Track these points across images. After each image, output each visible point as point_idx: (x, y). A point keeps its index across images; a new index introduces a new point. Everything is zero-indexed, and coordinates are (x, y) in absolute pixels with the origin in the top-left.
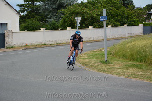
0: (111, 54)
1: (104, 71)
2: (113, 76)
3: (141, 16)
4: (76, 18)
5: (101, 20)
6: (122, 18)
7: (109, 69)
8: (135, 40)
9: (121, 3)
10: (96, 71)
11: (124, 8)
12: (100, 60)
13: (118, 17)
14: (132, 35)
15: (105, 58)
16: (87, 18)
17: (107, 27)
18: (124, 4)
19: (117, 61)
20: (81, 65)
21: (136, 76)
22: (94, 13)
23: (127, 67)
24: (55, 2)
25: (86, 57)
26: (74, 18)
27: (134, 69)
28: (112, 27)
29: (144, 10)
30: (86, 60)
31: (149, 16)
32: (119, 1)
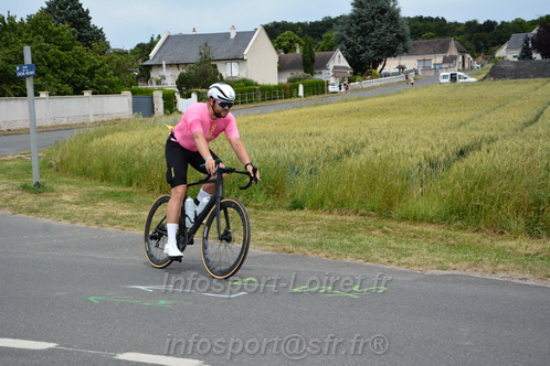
0: (51, 166)
1: (31, 211)
2: (55, 223)
3: (125, 71)
5: (19, 74)
6: (78, 72)
7: (46, 205)
8: (113, 132)
9: (74, 33)
10: (7, 212)
11: (81, 47)
12: (19, 183)
13: (66, 71)
14: (105, 119)
15: (35, 177)
17: (37, 94)
18: (80, 38)
19: (68, 183)
21: (117, 221)
23: (92, 199)
27: (110, 203)
28: (50, 95)
29: (133, 57)
31: (146, 72)
32: (66, 30)
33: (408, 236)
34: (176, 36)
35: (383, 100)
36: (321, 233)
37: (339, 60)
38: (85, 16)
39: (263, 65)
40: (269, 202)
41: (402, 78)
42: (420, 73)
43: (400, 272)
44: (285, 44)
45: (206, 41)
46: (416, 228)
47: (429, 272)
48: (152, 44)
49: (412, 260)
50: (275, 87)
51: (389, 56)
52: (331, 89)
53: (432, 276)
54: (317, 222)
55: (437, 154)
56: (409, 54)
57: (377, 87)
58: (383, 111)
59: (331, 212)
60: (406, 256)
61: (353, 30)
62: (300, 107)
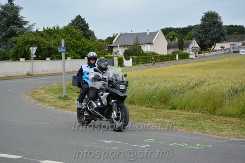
1: (62, 108)
2: (72, 113)
3: (103, 49)
4: (31, 48)
5: (59, 51)
6: (83, 49)
7: (68, 105)
9: (82, 33)
10: (53, 108)
11: (85, 39)
12: (58, 96)
13: (78, 49)
15: (64, 95)
16: (44, 49)
17: (67, 59)
18: (84, 35)
20: (36, 101)
22: (51, 43)
24: (6, 29)
25: (42, 92)
26: (29, 48)
28: (71, 59)
29: (106, 43)
30: (42, 95)
31: (111, 49)
32: (79, 32)
33: (223, 123)
34: (124, 34)
35: (214, 62)
36: (184, 120)
37: (194, 44)
38: (87, 26)
39: (161, 46)
40: (162, 106)
41: (223, 52)
42: (231, 50)
43: (219, 138)
44: (171, 37)
45: (137, 36)
46: (227, 119)
47: (231, 139)
48: (114, 37)
49: (224, 133)
50: (166, 56)
51: (217, 42)
52: (191, 56)
53: (233, 141)
54: (182, 115)
55: (237, 86)
56: (226, 42)
57: (211, 56)
58: (214, 67)
59: (188, 111)
60: (221, 131)
61: (201, 31)
62: (177, 64)
